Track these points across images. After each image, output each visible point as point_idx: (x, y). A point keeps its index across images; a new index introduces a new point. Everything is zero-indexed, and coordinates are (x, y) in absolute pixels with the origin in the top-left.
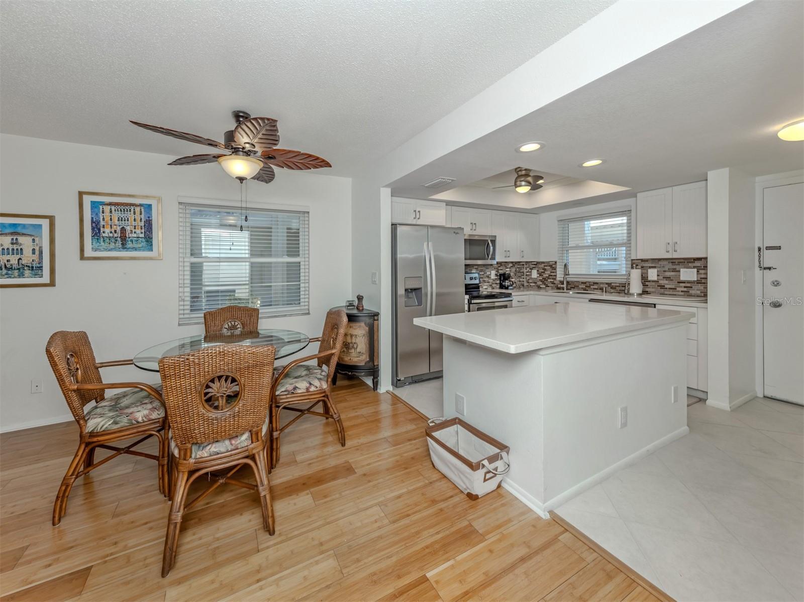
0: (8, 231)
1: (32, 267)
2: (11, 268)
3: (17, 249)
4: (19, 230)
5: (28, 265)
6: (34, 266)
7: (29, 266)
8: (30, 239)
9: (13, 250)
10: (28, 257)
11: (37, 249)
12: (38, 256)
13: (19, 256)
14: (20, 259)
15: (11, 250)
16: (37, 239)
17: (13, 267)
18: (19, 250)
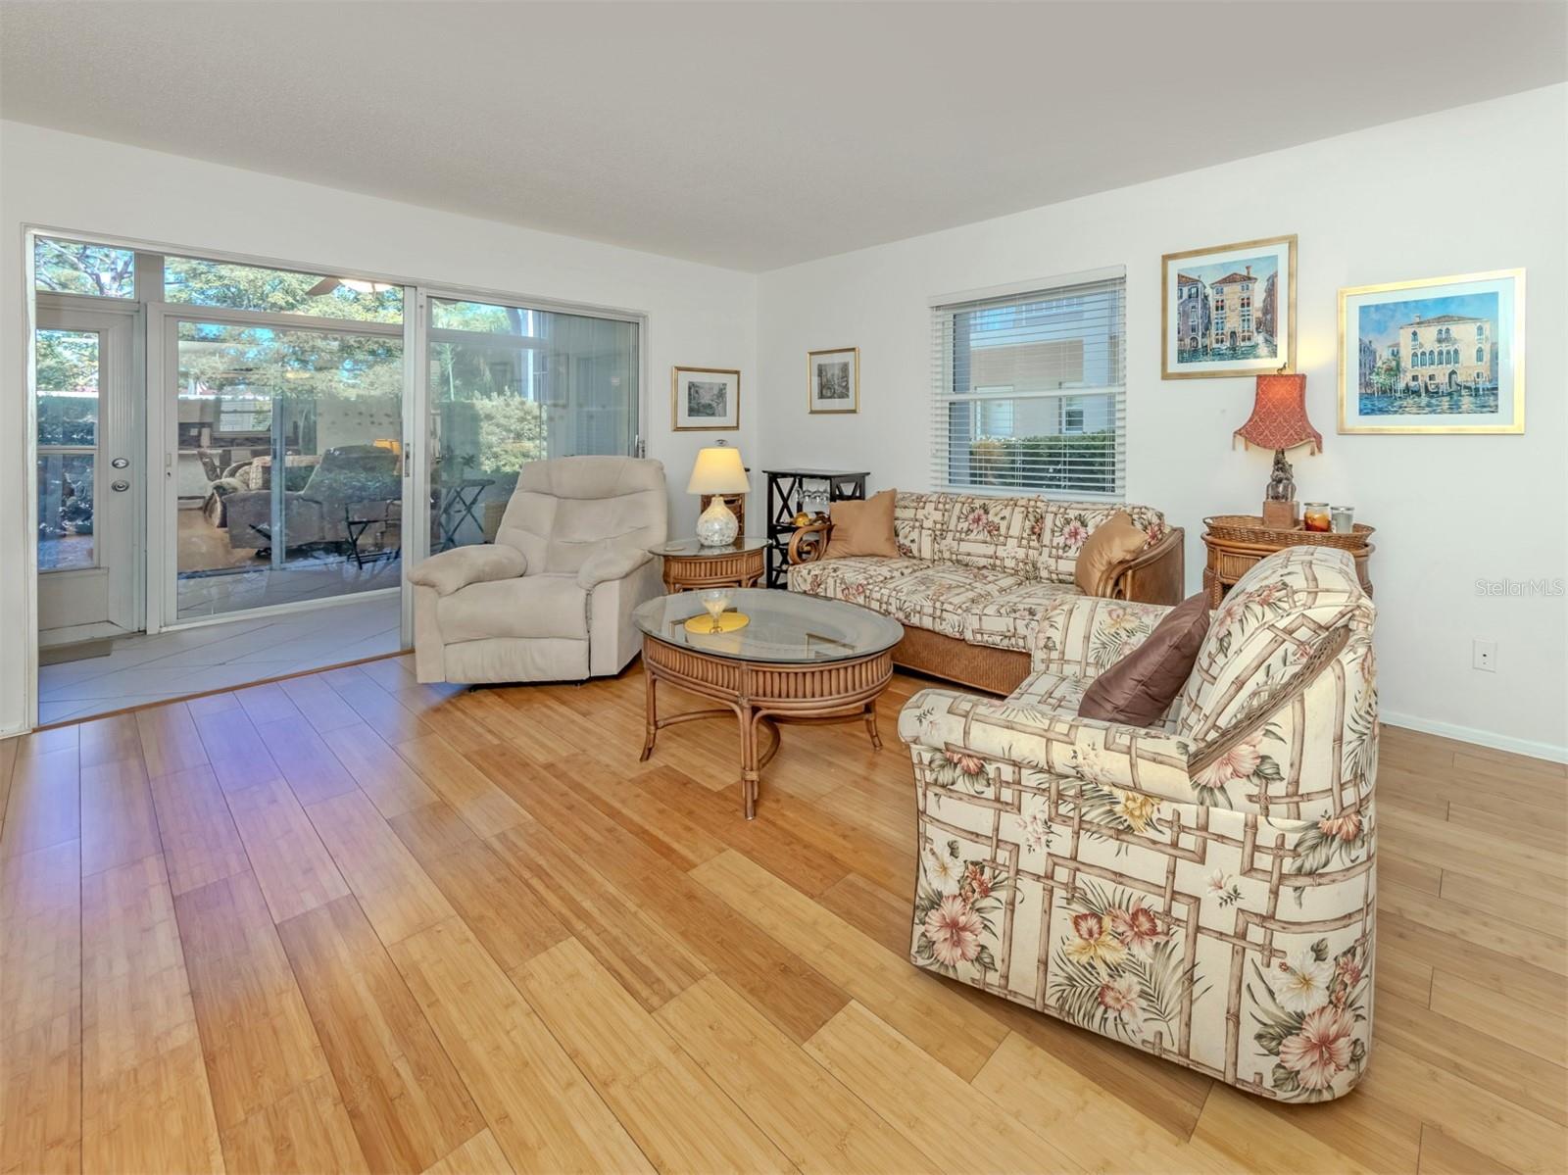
0: (1431, 315)
1: (1477, 390)
2: (1437, 393)
3: (1448, 353)
4: (1453, 310)
5: (1468, 384)
6: (1480, 386)
7: (1469, 388)
8: (1472, 328)
9: (1440, 353)
10: (1468, 368)
11: (1487, 348)
12: (1488, 364)
13: (1450, 367)
14: (1453, 372)
15: (1436, 354)
16: (1487, 327)
17: (1440, 391)
18: (1452, 353)
